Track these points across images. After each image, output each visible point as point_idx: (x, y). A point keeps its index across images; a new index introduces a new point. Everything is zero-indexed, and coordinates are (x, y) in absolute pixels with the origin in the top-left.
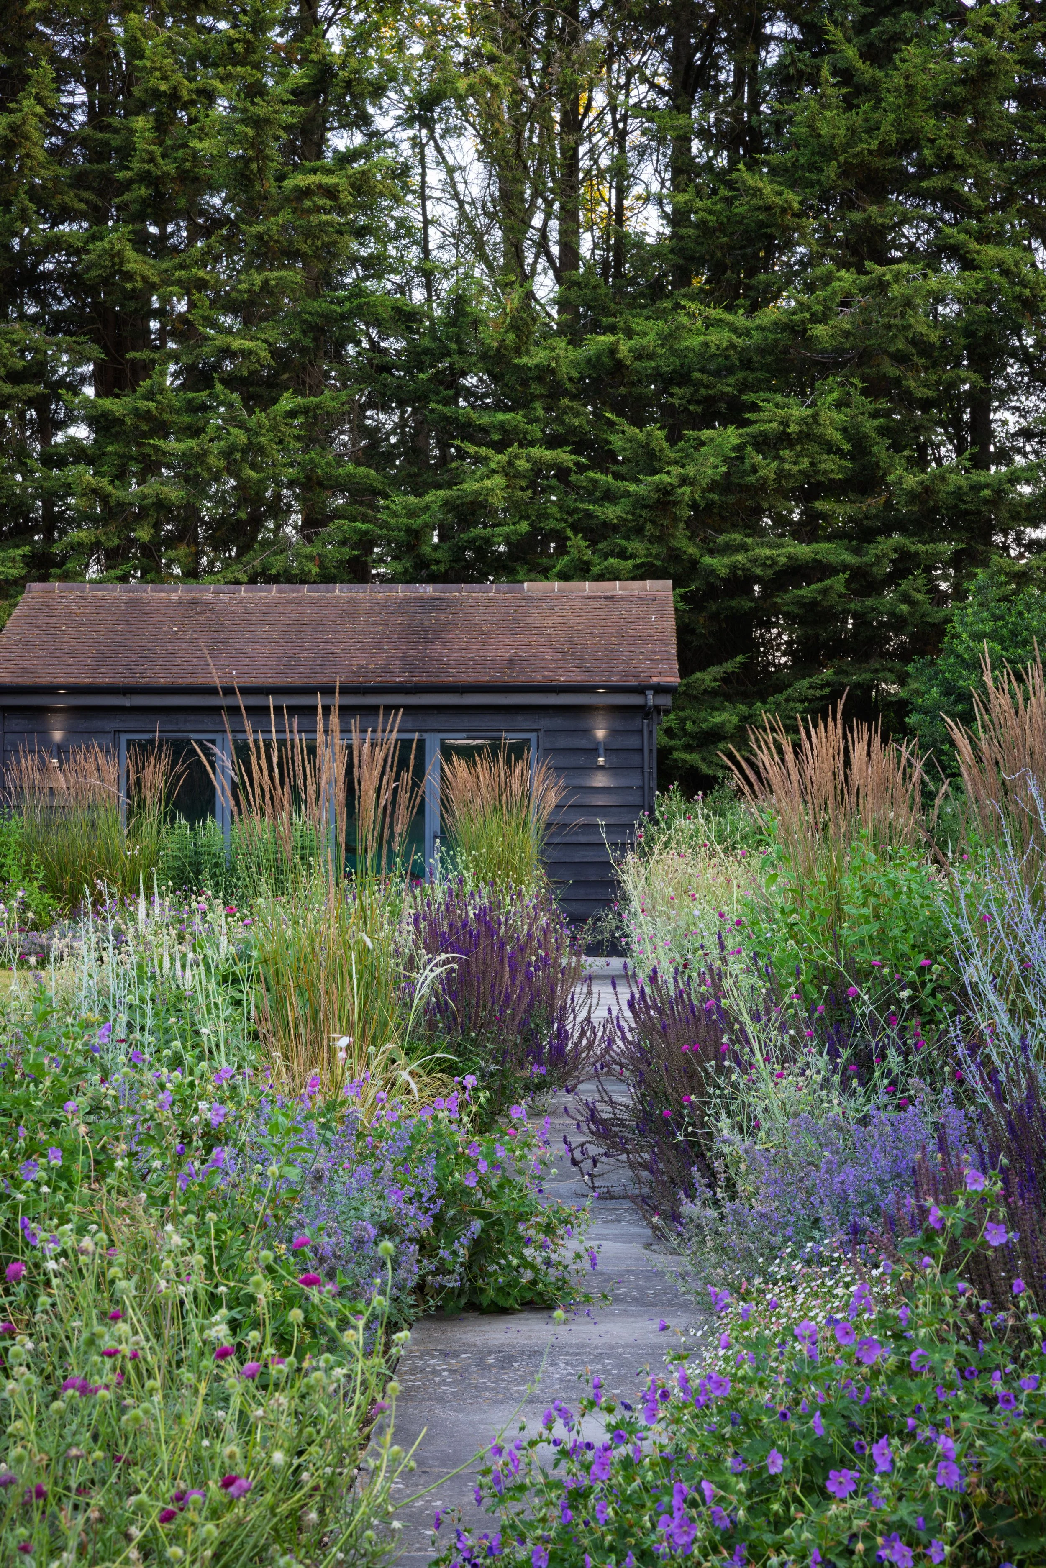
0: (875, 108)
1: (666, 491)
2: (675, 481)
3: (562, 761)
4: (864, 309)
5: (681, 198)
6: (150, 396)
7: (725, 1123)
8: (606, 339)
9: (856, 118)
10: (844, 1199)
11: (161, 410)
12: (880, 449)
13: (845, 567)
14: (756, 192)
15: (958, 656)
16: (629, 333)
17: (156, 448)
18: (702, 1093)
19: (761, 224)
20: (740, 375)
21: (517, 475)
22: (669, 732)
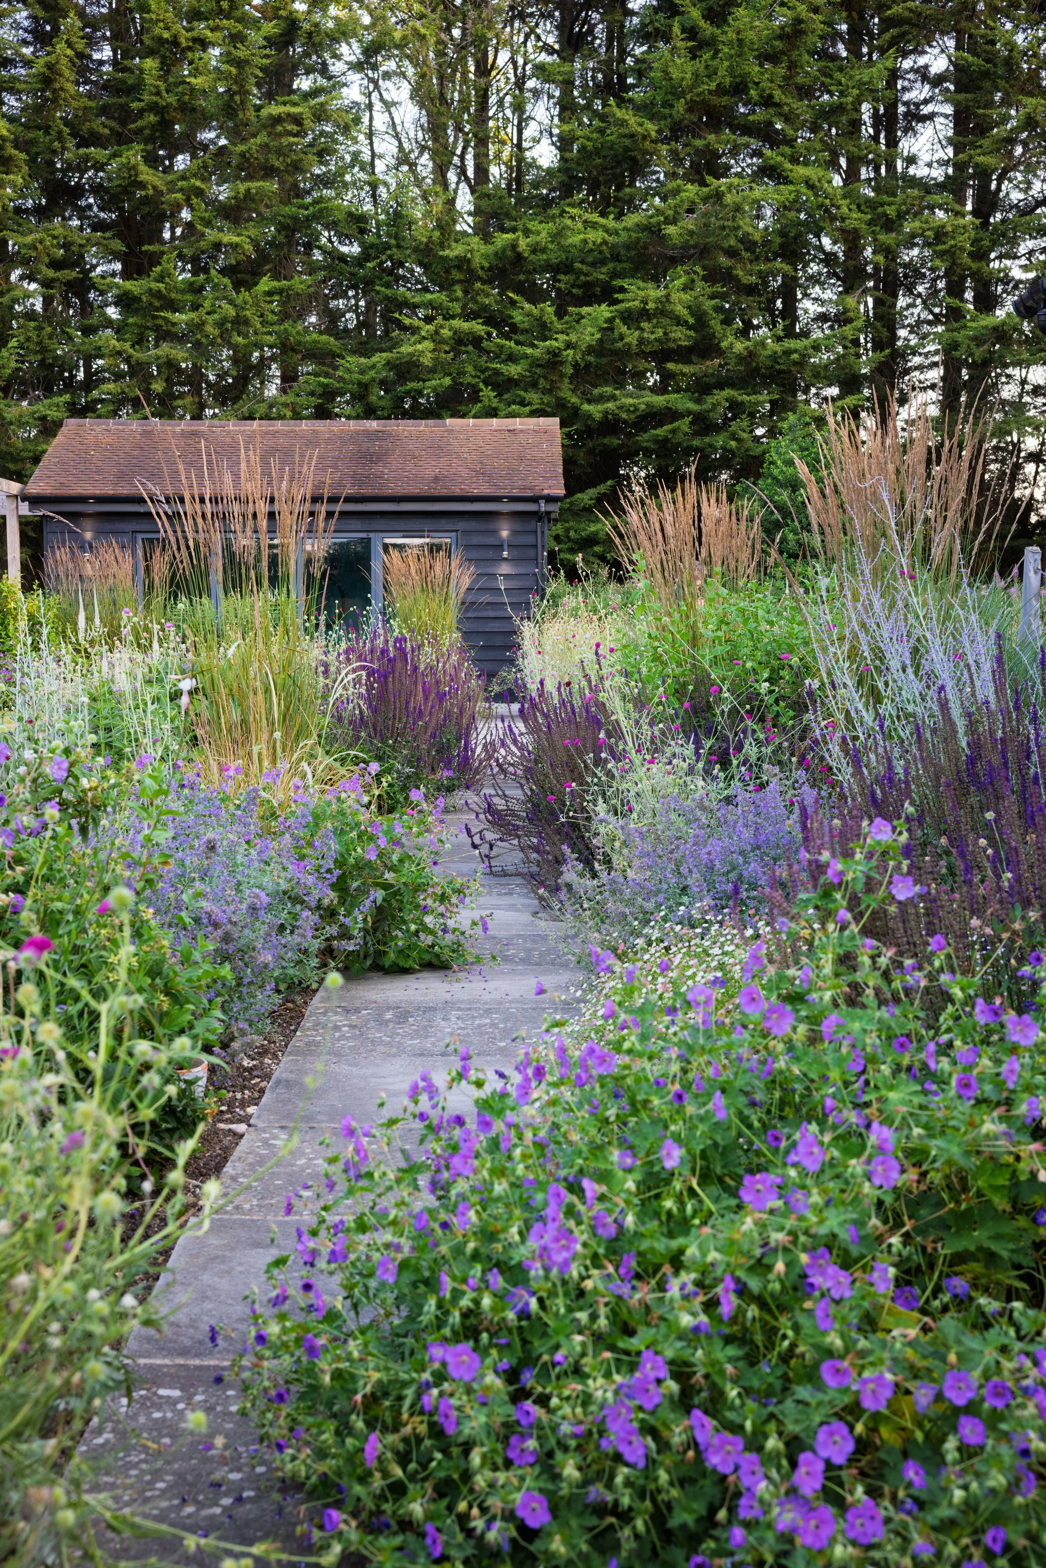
0: (714, 57)
1: (554, 354)
2: (561, 345)
3: (474, 554)
4: (705, 215)
5: (566, 128)
6: (161, 279)
7: (601, 808)
8: (510, 236)
9: (699, 65)
10: (711, 868)
11: (169, 290)
12: (715, 324)
13: (689, 413)
14: (623, 123)
15: (774, 478)
16: (527, 232)
17: (165, 319)
18: (582, 782)
19: (627, 149)
20: (611, 265)
21: (443, 341)
22: (557, 538)
